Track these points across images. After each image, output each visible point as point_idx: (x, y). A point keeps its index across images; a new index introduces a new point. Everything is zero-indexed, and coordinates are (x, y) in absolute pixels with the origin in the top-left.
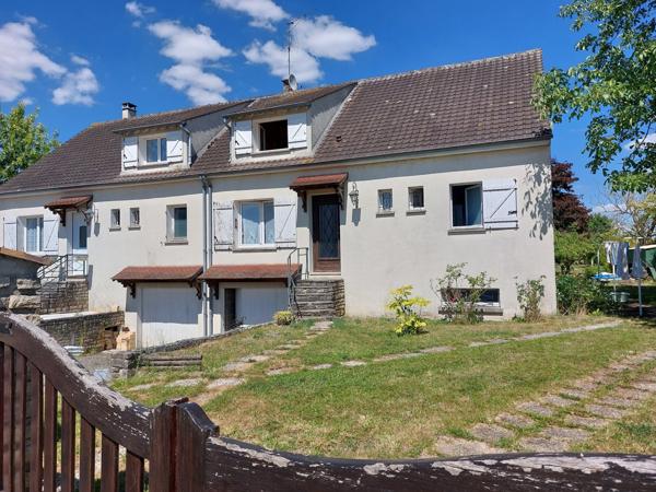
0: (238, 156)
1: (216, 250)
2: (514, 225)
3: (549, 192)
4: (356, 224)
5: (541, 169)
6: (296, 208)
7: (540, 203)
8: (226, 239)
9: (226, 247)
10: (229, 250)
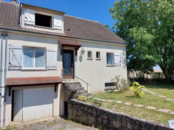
0: (25, 24)
1: (9, 70)
2: (120, 65)
3: (126, 58)
4: (81, 62)
5: (124, 52)
6: (56, 53)
7: (124, 60)
8: (17, 64)
9: (18, 68)
10: (19, 70)
